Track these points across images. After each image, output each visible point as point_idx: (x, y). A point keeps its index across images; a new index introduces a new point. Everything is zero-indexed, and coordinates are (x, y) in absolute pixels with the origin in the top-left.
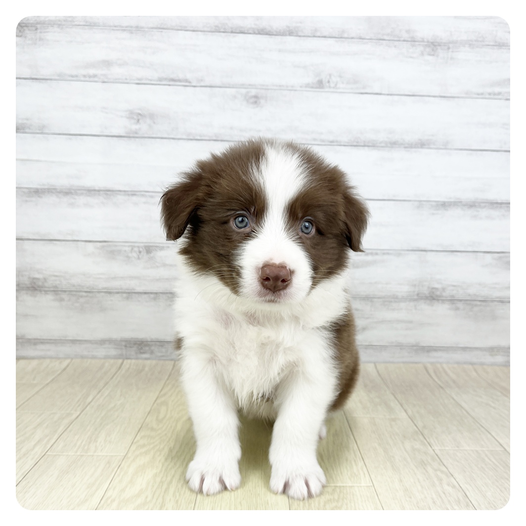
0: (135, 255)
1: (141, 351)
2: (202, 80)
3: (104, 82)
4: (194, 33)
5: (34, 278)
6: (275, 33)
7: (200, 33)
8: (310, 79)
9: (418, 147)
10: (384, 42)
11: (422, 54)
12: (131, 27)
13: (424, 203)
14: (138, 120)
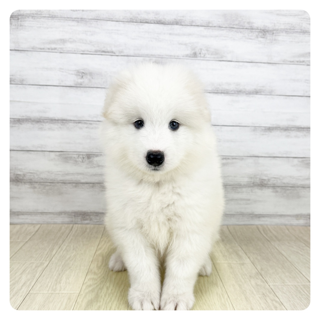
0: (80, 160)
1: (84, 219)
2: (122, 52)
3: (61, 53)
4: (117, 23)
5: (17, 175)
6: (167, 23)
7: (121, 22)
8: (189, 52)
9: (254, 94)
10: (234, 29)
11: (257, 37)
12: (78, 18)
13: (257, 128)
14: (82, 77)
